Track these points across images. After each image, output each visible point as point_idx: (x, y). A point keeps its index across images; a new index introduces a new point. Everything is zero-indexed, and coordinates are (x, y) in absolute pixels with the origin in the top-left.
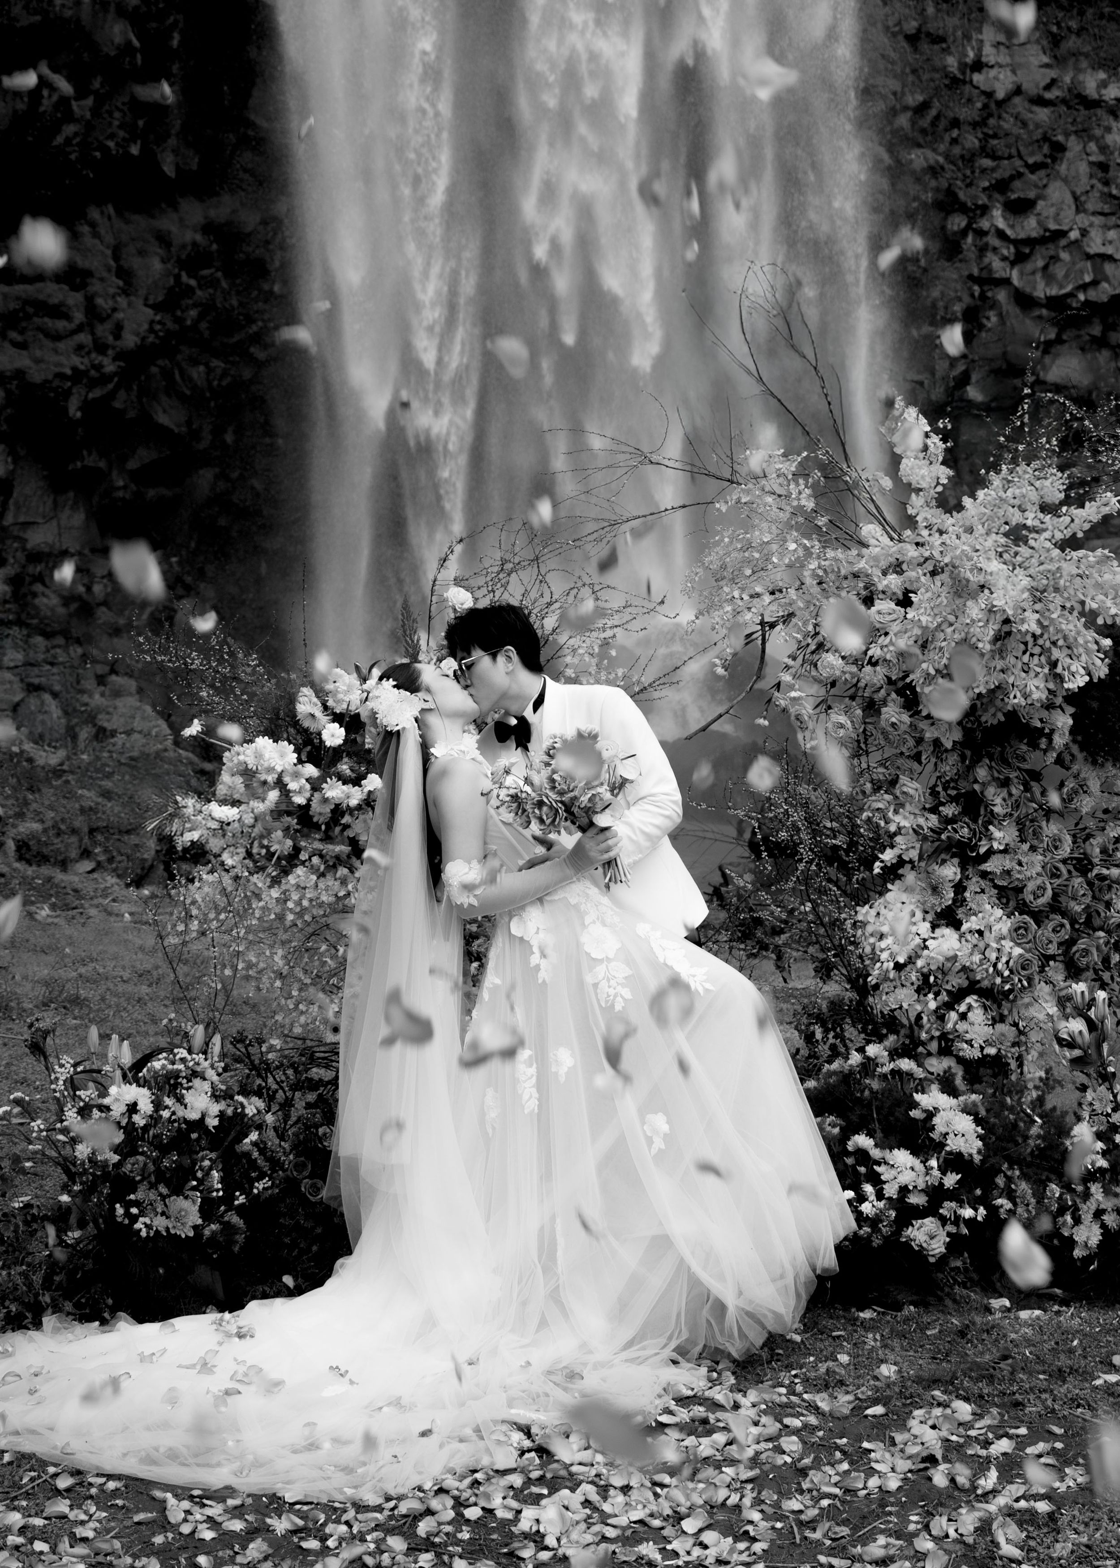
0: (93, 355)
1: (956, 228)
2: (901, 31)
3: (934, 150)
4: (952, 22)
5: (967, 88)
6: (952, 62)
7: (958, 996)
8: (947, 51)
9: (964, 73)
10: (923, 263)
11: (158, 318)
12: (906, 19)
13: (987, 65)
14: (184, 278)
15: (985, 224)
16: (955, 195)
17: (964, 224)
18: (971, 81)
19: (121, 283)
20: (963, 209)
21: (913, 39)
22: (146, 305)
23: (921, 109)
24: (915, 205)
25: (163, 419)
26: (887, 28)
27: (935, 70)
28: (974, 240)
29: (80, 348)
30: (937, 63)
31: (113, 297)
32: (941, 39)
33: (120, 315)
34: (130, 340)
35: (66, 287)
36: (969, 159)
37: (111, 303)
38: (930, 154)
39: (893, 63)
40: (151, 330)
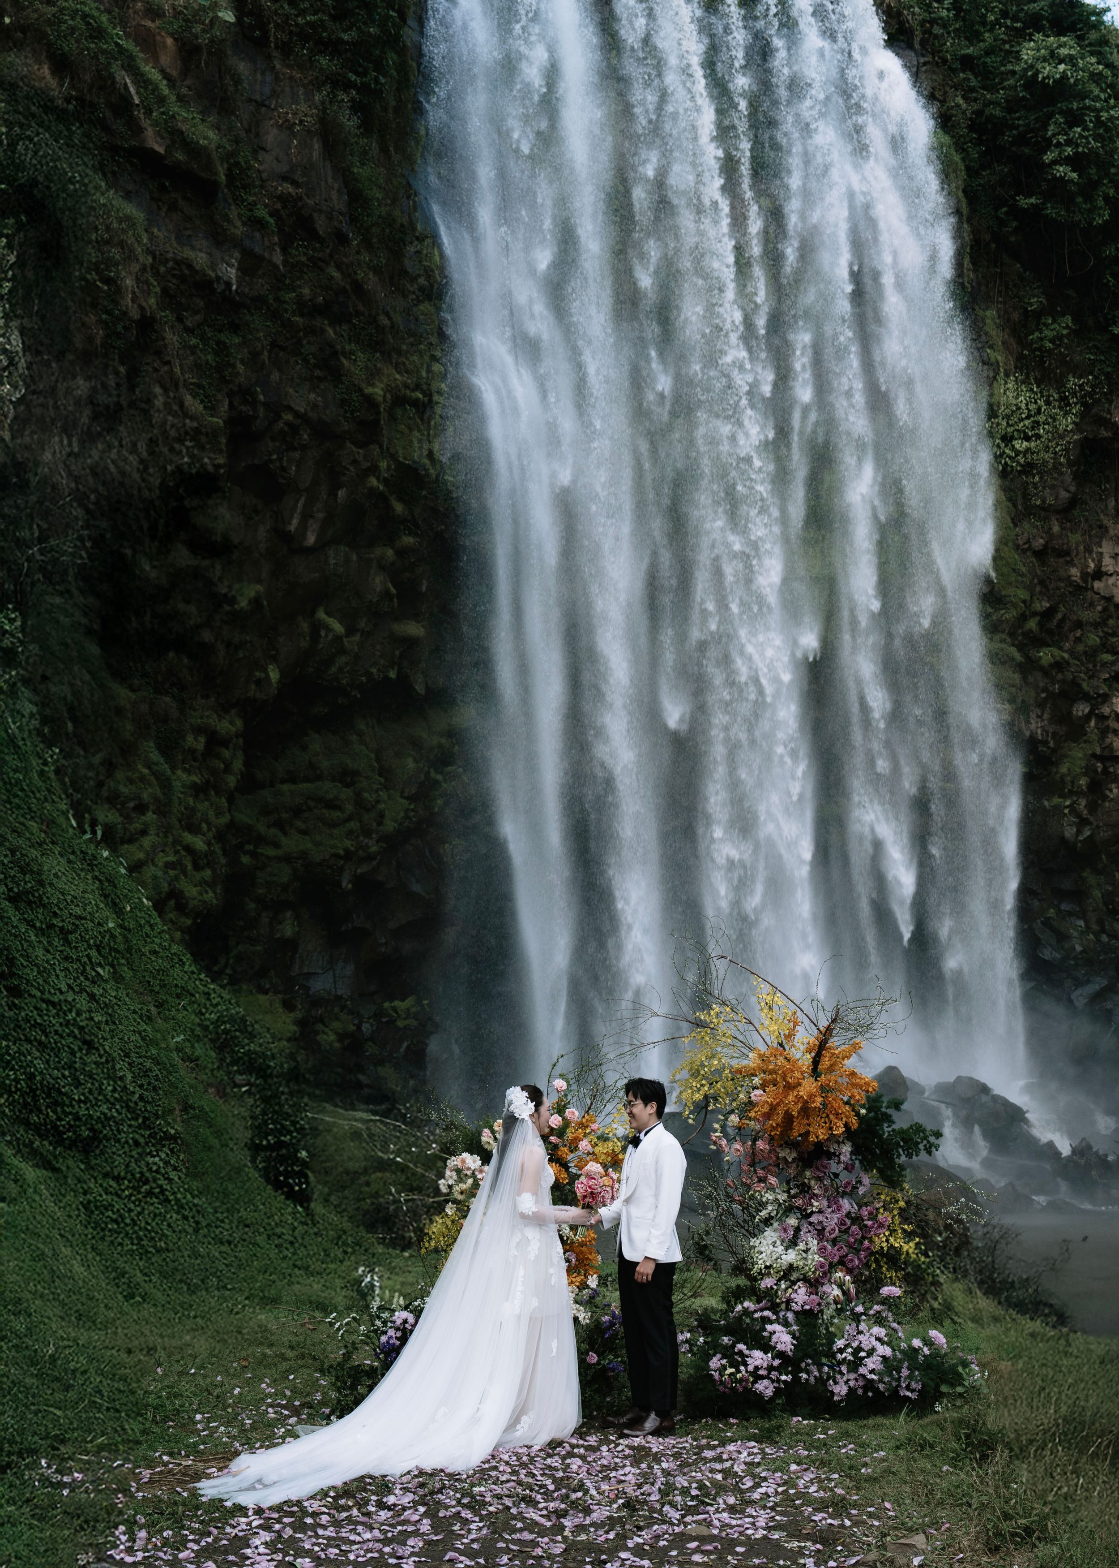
0: (361, 838)
1: (1080, 714)
2: (1030, 548)
3: (1061, 648)
4: (1075, 538)
5: (1089, 594)
6: (1075, 572)
7: (794, 1283)
8: (1071, 563)
9: (1086, 582)
10: (1052, 744)
11: (412, 807)
12: (1034, 537)
13: (1106, 574)
14: (433, 774)
15: (1106, 710)
16: (1079, 686)
17: (1087, 710)
18: (1093, 587)
19: (382, 780)
20: (1086, 697)
21: (1041, 554)
22: (402, 797)
23: (1048, 614)
24: (1044, 695)
25: (417, 888)
26: (1017, 547)
27: (1060, 579)
28: (1096, 724)
29: (351, 832)
30: (1062, 573)
31: (377, 791)
32: (1064, 553)
33: (382, 806)
34: (390, 826)
35: (339, 785)
36: (1091, 654)
37: (374, 796)
38: (1056, 652)
39: (1023, 575)
40: (407, 817)
